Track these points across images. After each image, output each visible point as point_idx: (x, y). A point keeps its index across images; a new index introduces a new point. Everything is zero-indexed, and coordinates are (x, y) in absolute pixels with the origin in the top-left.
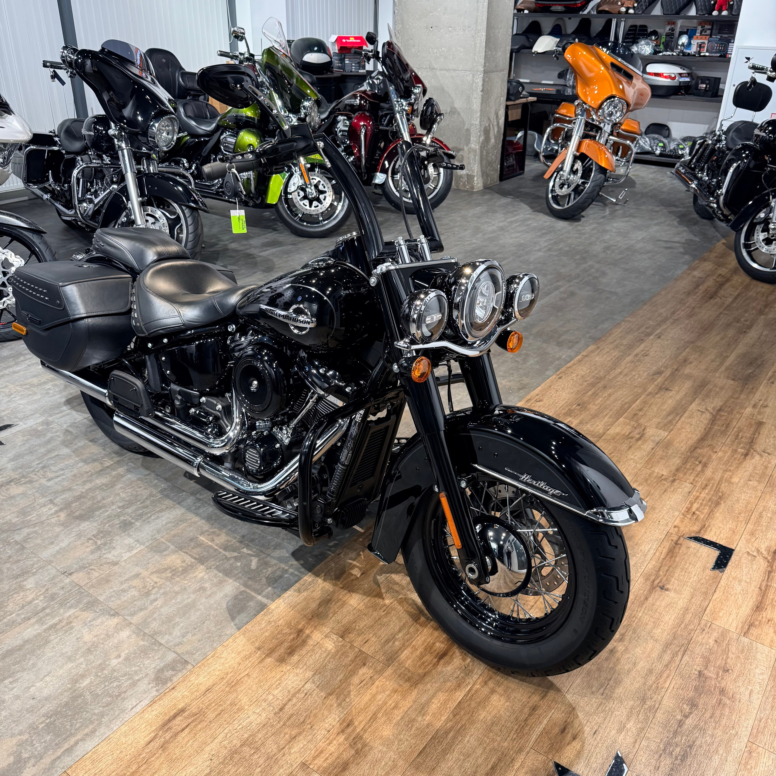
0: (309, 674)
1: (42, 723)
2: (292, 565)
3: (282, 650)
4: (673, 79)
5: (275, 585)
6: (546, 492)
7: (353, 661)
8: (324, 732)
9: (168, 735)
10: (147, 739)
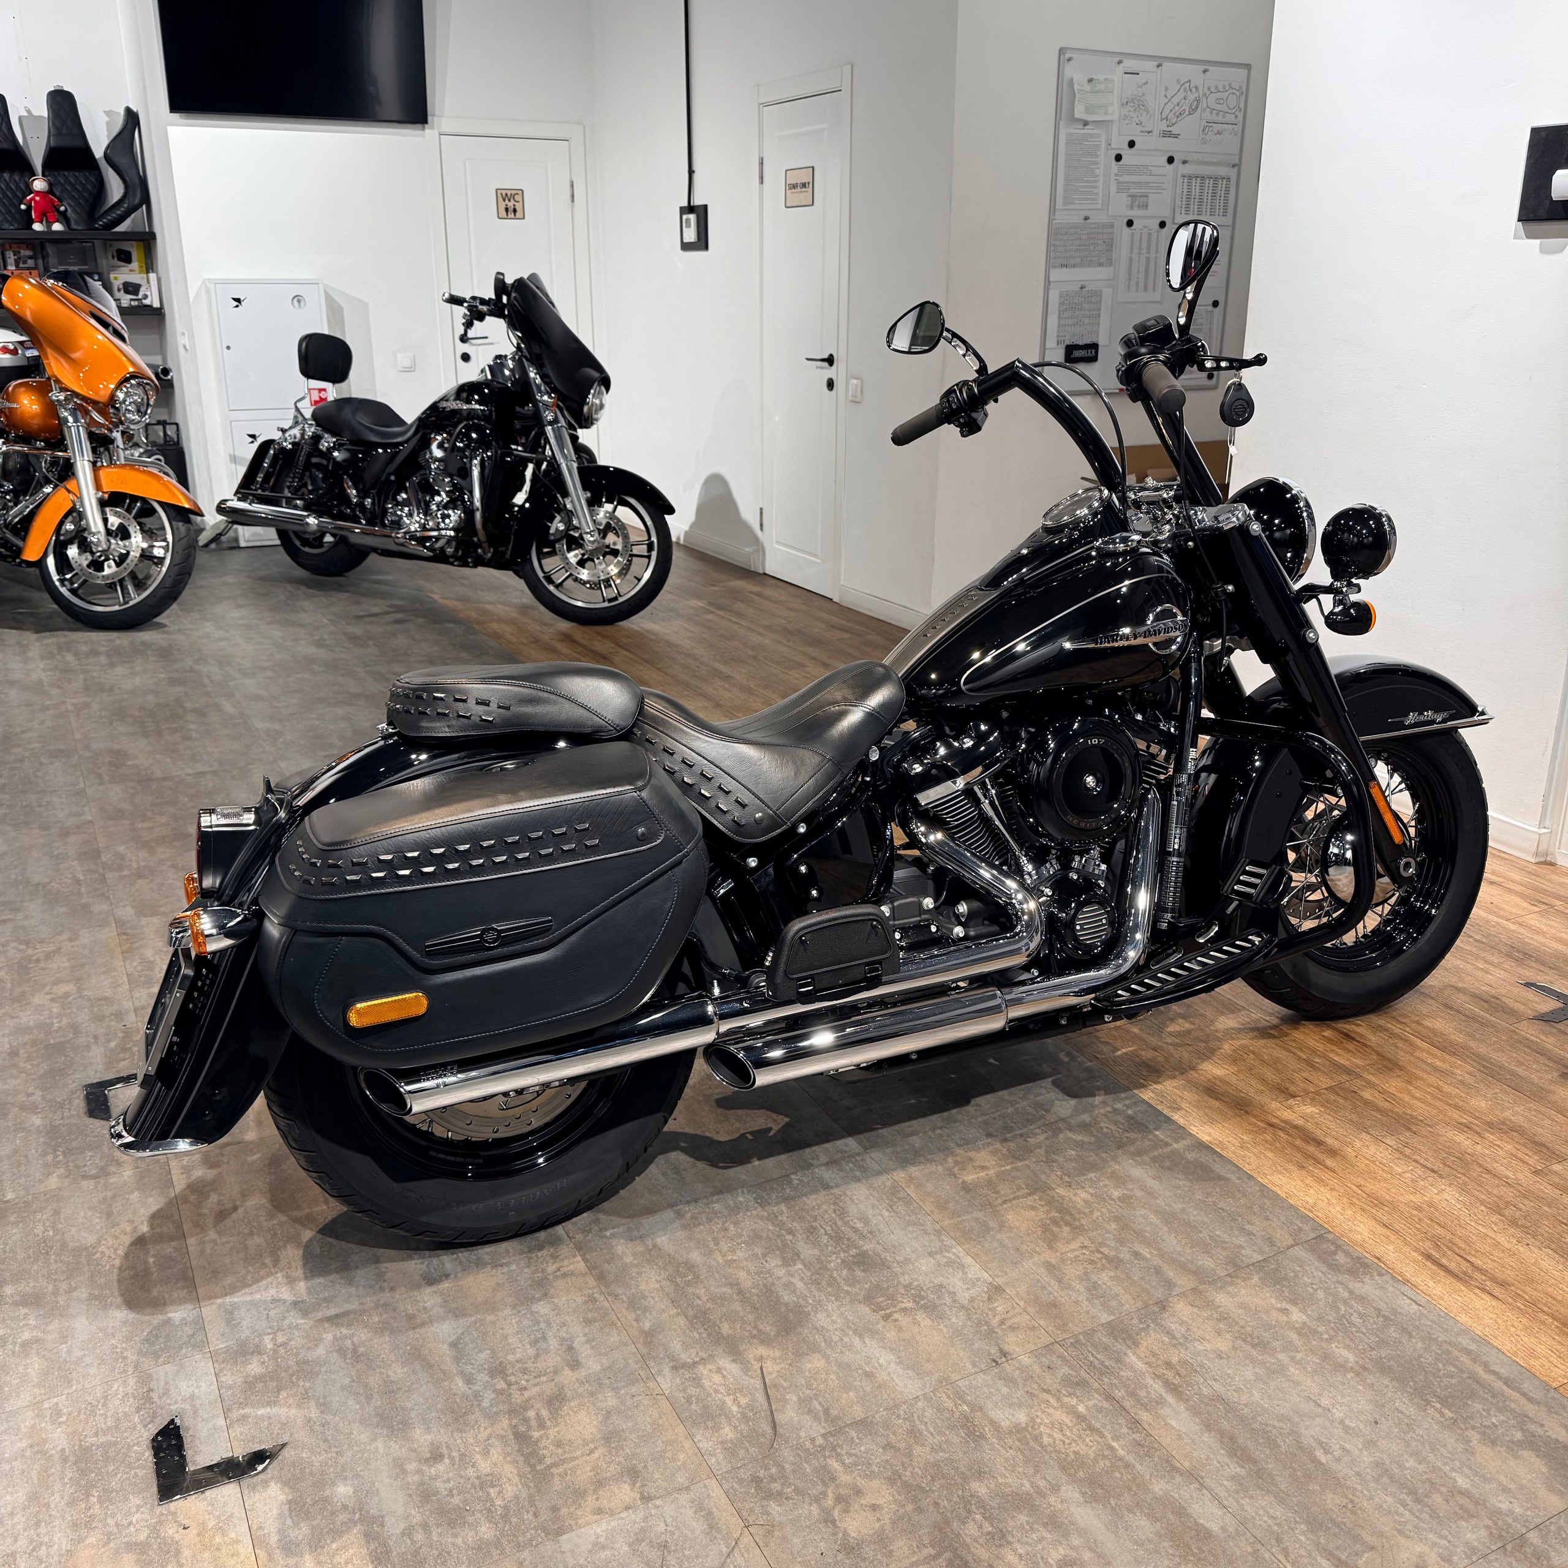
0: (1364, 1135)
1: (1441, 1413)
2: (1103, 1102)
3: (1312, 1149)
4: (14, 352)
5: (1151, 1127)
6: (1433, 722)
7: (1346, 1099)
8: (1479, 1147)
9: (1478, 1276)
10: (1487, 1298)
